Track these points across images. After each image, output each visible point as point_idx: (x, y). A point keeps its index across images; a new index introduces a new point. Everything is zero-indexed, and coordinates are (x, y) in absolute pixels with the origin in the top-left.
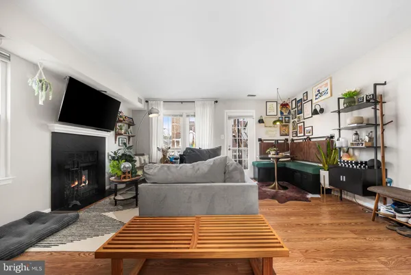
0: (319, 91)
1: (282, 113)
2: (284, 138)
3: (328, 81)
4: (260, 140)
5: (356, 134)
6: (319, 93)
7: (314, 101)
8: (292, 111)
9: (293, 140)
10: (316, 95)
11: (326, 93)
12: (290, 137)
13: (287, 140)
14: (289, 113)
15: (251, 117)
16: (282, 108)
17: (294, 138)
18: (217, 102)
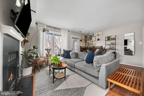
0: (98, 34)
1: (85, 39)
2: (85, 46)
3: (101, 32)
4: (80, 47)
5: (110, 46)
6: (98, 35)
7: (96, 37)
8: (87, 38)
9: (87, 47)
10: (97, 35)
11: (100, 35)
12: (87, 46)
13: (86, 47)
14: (87, 39)
15: (78, 39)
16: (85, 37)
17: (88, 46)
18: (69, 31)
